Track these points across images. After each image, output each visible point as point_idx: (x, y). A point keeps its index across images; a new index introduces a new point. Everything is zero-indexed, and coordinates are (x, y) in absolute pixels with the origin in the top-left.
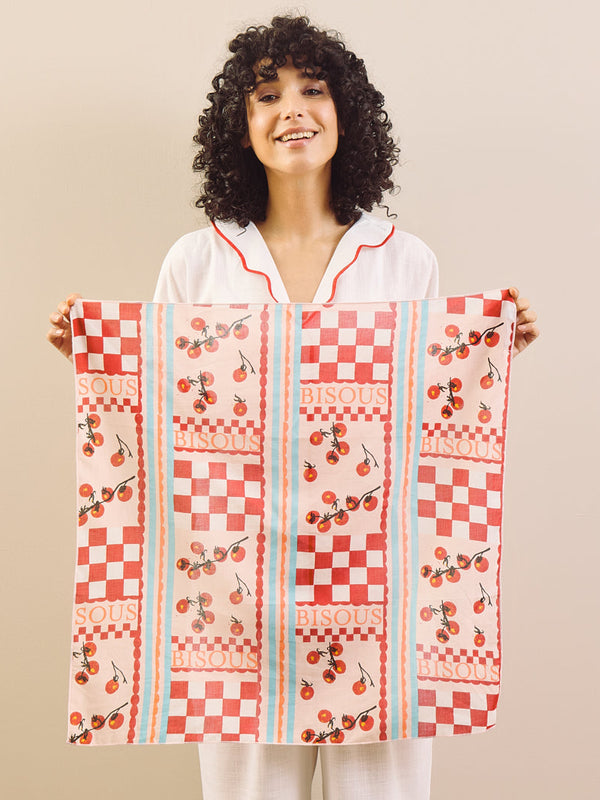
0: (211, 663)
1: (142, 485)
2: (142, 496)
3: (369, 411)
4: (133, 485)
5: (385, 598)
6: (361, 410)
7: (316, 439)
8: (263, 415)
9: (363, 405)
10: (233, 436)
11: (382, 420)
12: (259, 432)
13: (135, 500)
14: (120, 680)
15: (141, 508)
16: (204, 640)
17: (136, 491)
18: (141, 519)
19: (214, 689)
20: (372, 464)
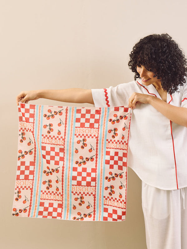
0: (51, 198)
1: (35, 151)
2: (35, 154)
3: (93, 136)
4: (33, 151)
5: (96, 185)
6: (91, 135)
7: (78, 142)
8: (65, 135)
9: (91, 134)
10: (57, 140)
11: (96, 138)
12: (64, 140)
13: (33, 155)
14: (27, 201)
15: (35, 157)
16: (49, 192)
17: (34, 152)
18: (35, 160)
19: (51, 205)
20: (93, 149)
